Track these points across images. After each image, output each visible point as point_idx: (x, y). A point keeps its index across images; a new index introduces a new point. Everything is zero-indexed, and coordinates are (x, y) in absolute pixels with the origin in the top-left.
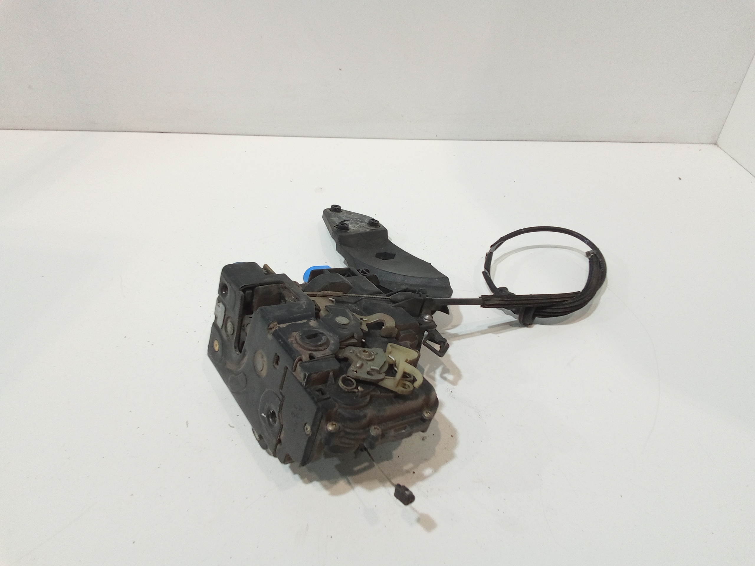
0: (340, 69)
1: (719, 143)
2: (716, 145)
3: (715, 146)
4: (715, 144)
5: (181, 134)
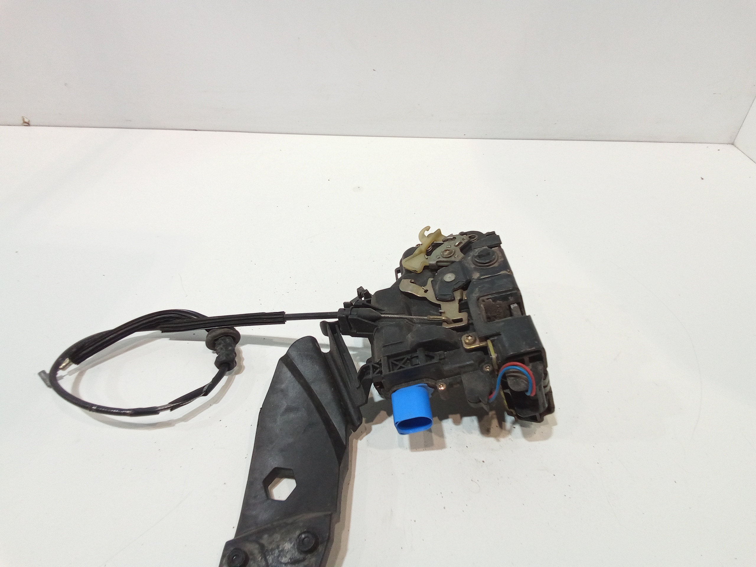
1: (737, 143)
2: (734, 145)
3: (732, 145)
5: (215, 132)
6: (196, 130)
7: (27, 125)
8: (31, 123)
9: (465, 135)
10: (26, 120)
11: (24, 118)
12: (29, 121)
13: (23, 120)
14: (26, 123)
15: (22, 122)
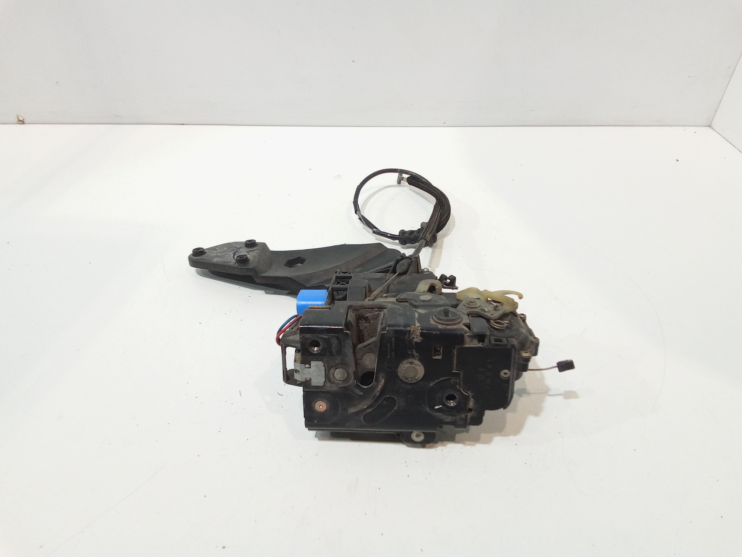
0: (353, 61)
1: (713, 125)
3: (709, 128)
4: (710, 126)
5: (201, 126)
6: (183, 124)
7: (23, 123)
8: (25, 121)
9: (444, 123)
10: (21, 119)
11: (19, 116)
12: (23, 120)
13: (18, 118)
14: (20, 121)
15: (17, 120)
